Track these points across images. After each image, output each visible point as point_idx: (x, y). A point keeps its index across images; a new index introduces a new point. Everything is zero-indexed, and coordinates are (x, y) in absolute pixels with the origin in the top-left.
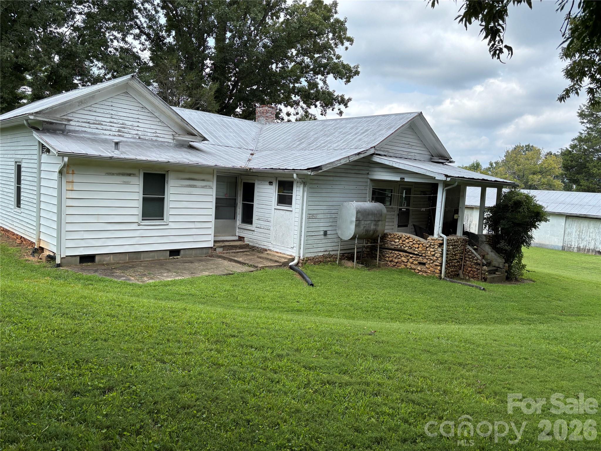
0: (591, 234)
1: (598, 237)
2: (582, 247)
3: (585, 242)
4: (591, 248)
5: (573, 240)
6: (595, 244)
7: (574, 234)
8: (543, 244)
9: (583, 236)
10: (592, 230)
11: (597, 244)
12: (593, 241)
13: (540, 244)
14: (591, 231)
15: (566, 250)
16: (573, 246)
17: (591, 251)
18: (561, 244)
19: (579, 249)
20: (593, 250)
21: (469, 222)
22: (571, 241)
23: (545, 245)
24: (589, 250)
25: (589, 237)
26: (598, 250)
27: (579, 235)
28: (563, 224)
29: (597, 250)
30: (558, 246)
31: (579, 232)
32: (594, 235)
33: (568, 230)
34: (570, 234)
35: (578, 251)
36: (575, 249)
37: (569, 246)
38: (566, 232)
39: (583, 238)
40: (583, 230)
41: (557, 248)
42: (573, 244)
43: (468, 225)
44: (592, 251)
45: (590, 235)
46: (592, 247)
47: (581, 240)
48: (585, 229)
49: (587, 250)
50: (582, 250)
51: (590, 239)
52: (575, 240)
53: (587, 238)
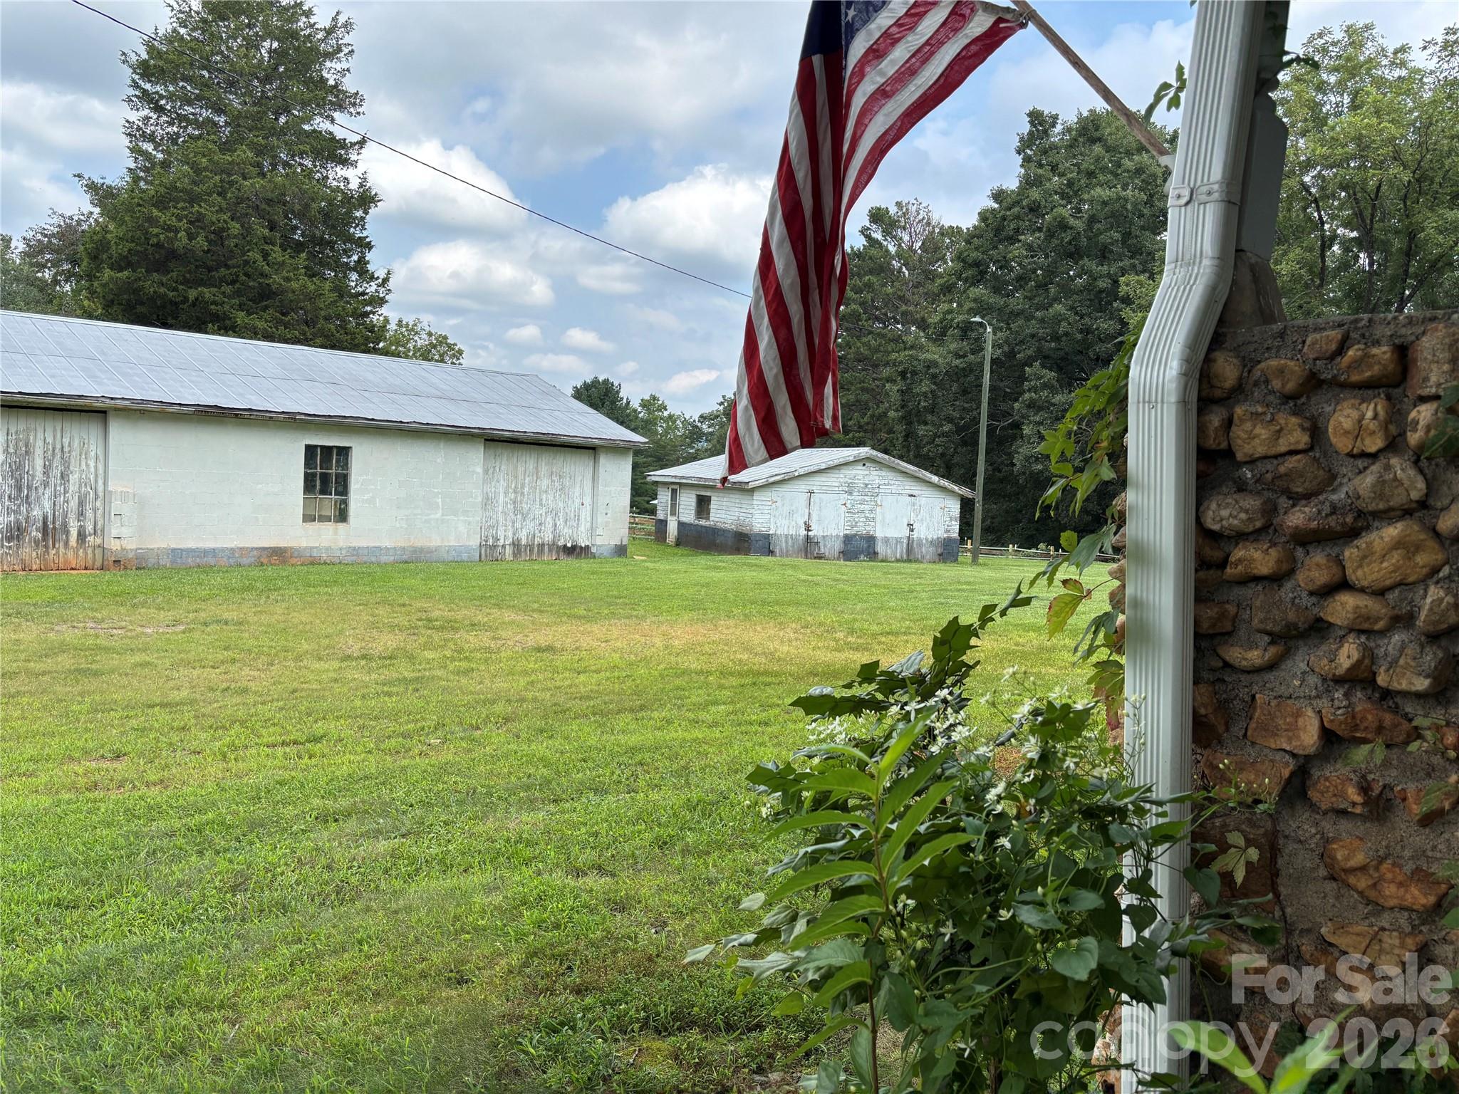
0: (544, 497)
1: (561, 504)
2: (524, 542)
3: (532, 524)
4: (546, 539)
5: (501, 520)
6: (555, 525)
7: (501, 499)
8: (422, 550)
9: (524, 505)
10: (545, 483)
11: (560, 524)
12: (549, 519)
13: (415, 550)
14: (544, 488)
16: (501, 543)
18: (474, 542)
19: (516, 545)
20: (553, 547)
21: (73, 487)
22: (495, 527)
23: (430, 551)
24: (541, 546)
25: (541, 505)
27: (514, 502)
28: (480, 470)
29: (560, 544)
30: (468, 549)
31: (515, 492)
32: (550, 496)
35: (515, 555)
36: (508, 550)
37: (491, 542)
39: (525, 511)
40: (523, 487)
41: (465, 556)
42: (501, 534)
43: (74, 504)
44: (550, 550)
45: (541, 500)
46: (548, 537)
47: (519, 516)
48: (530, 482)
49: (536, 549)
50: (526, 550)
51: (543, 511)
52: (506, 520)
53: (537, 511)
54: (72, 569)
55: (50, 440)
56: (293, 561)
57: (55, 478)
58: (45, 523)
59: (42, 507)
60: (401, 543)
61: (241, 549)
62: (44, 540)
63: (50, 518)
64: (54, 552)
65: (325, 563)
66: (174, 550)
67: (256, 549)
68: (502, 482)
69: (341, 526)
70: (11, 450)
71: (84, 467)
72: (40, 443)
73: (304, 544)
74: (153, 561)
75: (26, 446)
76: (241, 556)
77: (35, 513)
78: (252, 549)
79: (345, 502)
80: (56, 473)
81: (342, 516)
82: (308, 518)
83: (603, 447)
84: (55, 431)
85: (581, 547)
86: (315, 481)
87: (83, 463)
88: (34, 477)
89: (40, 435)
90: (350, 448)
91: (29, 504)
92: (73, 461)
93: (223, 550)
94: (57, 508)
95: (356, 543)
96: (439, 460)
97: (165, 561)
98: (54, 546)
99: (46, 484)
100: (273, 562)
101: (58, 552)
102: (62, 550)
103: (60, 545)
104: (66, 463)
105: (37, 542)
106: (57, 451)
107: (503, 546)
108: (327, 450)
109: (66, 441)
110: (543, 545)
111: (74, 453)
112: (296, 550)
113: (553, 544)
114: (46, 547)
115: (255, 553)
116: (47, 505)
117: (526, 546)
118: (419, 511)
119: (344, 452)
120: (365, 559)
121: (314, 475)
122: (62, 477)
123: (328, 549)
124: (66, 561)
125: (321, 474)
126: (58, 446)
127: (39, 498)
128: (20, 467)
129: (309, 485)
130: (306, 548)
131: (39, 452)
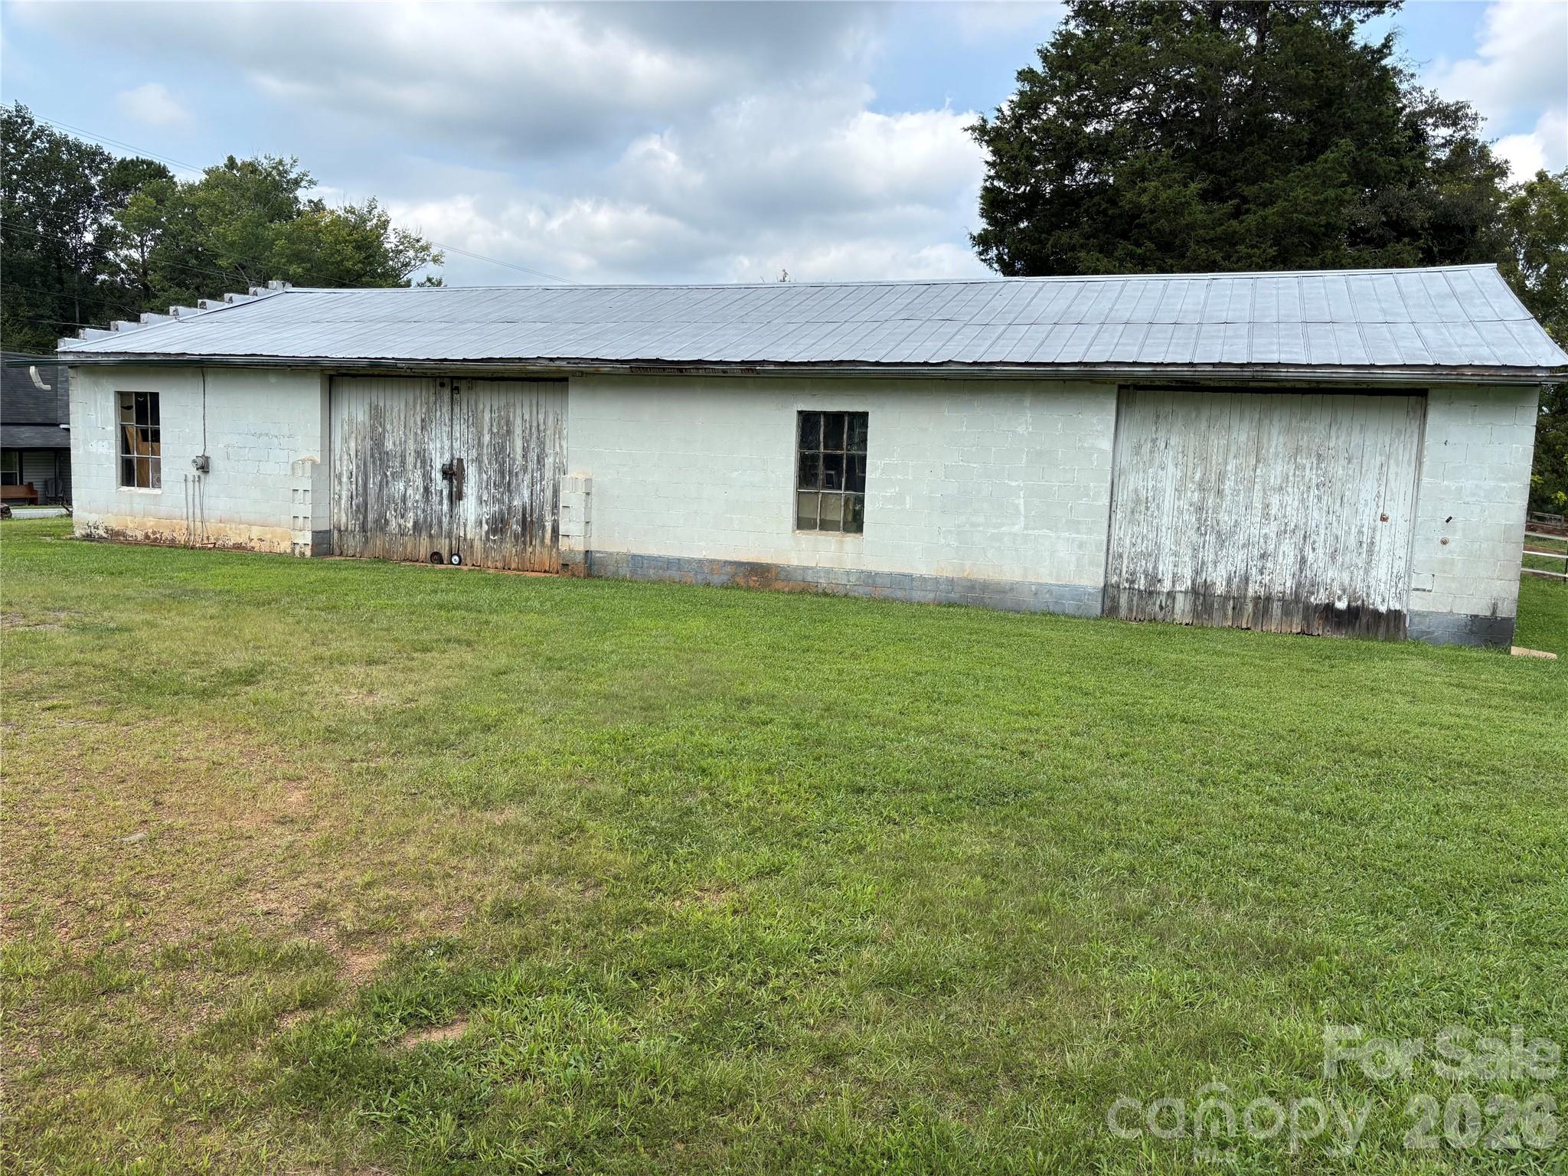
0: (1275, 500)
1: (1319, 517)
2: (1220, 589)
3: (1241, 555)
4: (1277, 588)
5: (1167, 542)
6: (1303, 561)
7: (1167, 506)
8: (985, 586)
9: (1224, 517)
10: (1277, 471)
11: (1317, 559)
12: (1287, 546)
13: (972, 586)
14: (1275, 481)
15: (1123, 612)
16: (1167, 586)
17: (1276, 608)
18: (1092, 579)
19: (1201, 594)
20: (1296, 605)
21: (548, 474)
22: (1154, 555)
23: (1000, 590)
24: (1263, 604)
25: (1266, 516)
26: (1320, 598)
27: (1200, 509)
28: (1106, 444)
29: (1313, 600)
30: (1077, 593)
31: (1201, 488)
32: (1292, 500)
33: (1133, 482)
34: (1142, 505)
35: (1197, 615)
36: (1181, 604)
37: (1141, 584)
38: (1122, 497)
39: (1225, 528)
40: (1221, 477)
41: (1070, 606)
42: (1165, 569)
43: (549, 493)
44: (1287, 612)
45: (1267, 507)
46: (1281, 579)
47: (1211, 538)
48: (1239, 469)
49: (1250, 607)
50: (1224, 608)
51: (1272, 529)
52: (1177, 543)
53: (1253, 527)
54: (545, 572)
55: (527, 417)
56: (779, 585)
57: (532, 465)
58: (524, 515)
59: (521, 499)
60: (949, 573)
61: (712, 561)
62: (523, 535)
63: (528, 508)
64: (530, 550)
65: (826, 594)
66: (634, 556)
67: (731, 563)
68: (1171, 468)
69: (850, 539)
70: (495, 431)
71: (558, 449)
72: (518, 421)
73: (795, 562)
74: (612, 568)
75: (507, 425)
76: (712, 572)
77: (515, 503)
78: (726, 562)
79: (861, 501)
80: (533, 456)
81: (855, 523)
82: (803, 523)
83: (1439, 386)
84: (531, 406)
85: (1376, 614)
86: (816, 467)
87: (557, 445)
88: (514, 460)
89: (518, 412)
90: (866, 414)
91: (509, 491)
92: (548, 441)
93: (690, 561)
94: (534, 497)
95: (872, 565)
96: (1020, 430)
97: (625, 571)
98: (531, 544)
99: (525, 469)
100: (752, 584)
101: (534, 550)
102: (538, 548)
103: (537, 542)
104: (541, 444)
105: (516, 537)
106: (533, 430)
107: (1171, 595)
108: (836, 419)
109: (541, 417)
110: (1268, 599)
111: (548, 432)
112: (783, 569)
113: (1297, 598)
114: (524, 543)
115: (729, 569)
116: (526, 493)
117: (1226, 598)
118: (981, 520)
119: (860, 420)
120: (887, 592)
121: (814, 458)
122: (539, 461)
123: (829, 572)
124: (542, 563)
125: (826, 456)
126: (535, 424)
127: (519, 485)
128: (503, 449)
129: (806, 473)
130: (797, 568)
131: (518, 431)
